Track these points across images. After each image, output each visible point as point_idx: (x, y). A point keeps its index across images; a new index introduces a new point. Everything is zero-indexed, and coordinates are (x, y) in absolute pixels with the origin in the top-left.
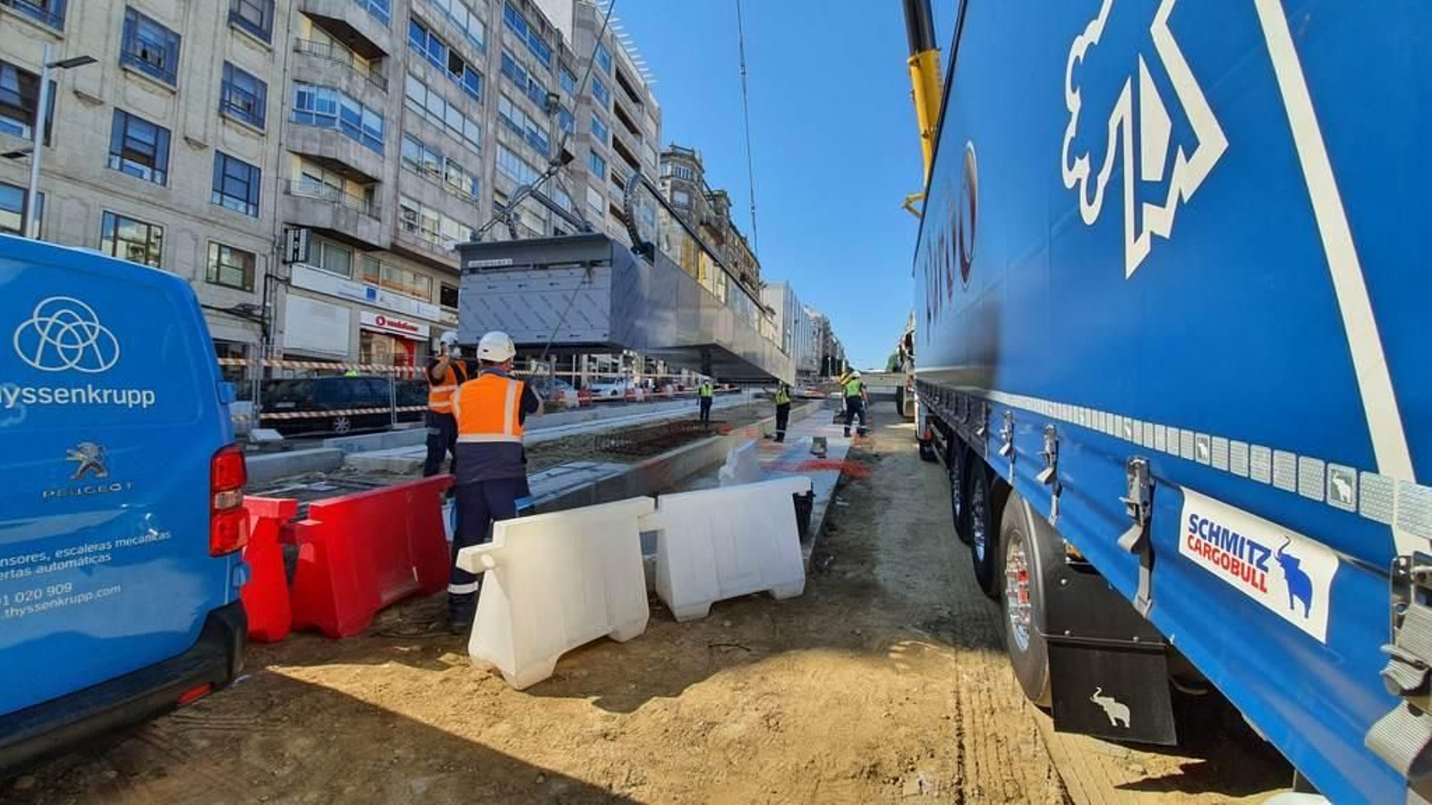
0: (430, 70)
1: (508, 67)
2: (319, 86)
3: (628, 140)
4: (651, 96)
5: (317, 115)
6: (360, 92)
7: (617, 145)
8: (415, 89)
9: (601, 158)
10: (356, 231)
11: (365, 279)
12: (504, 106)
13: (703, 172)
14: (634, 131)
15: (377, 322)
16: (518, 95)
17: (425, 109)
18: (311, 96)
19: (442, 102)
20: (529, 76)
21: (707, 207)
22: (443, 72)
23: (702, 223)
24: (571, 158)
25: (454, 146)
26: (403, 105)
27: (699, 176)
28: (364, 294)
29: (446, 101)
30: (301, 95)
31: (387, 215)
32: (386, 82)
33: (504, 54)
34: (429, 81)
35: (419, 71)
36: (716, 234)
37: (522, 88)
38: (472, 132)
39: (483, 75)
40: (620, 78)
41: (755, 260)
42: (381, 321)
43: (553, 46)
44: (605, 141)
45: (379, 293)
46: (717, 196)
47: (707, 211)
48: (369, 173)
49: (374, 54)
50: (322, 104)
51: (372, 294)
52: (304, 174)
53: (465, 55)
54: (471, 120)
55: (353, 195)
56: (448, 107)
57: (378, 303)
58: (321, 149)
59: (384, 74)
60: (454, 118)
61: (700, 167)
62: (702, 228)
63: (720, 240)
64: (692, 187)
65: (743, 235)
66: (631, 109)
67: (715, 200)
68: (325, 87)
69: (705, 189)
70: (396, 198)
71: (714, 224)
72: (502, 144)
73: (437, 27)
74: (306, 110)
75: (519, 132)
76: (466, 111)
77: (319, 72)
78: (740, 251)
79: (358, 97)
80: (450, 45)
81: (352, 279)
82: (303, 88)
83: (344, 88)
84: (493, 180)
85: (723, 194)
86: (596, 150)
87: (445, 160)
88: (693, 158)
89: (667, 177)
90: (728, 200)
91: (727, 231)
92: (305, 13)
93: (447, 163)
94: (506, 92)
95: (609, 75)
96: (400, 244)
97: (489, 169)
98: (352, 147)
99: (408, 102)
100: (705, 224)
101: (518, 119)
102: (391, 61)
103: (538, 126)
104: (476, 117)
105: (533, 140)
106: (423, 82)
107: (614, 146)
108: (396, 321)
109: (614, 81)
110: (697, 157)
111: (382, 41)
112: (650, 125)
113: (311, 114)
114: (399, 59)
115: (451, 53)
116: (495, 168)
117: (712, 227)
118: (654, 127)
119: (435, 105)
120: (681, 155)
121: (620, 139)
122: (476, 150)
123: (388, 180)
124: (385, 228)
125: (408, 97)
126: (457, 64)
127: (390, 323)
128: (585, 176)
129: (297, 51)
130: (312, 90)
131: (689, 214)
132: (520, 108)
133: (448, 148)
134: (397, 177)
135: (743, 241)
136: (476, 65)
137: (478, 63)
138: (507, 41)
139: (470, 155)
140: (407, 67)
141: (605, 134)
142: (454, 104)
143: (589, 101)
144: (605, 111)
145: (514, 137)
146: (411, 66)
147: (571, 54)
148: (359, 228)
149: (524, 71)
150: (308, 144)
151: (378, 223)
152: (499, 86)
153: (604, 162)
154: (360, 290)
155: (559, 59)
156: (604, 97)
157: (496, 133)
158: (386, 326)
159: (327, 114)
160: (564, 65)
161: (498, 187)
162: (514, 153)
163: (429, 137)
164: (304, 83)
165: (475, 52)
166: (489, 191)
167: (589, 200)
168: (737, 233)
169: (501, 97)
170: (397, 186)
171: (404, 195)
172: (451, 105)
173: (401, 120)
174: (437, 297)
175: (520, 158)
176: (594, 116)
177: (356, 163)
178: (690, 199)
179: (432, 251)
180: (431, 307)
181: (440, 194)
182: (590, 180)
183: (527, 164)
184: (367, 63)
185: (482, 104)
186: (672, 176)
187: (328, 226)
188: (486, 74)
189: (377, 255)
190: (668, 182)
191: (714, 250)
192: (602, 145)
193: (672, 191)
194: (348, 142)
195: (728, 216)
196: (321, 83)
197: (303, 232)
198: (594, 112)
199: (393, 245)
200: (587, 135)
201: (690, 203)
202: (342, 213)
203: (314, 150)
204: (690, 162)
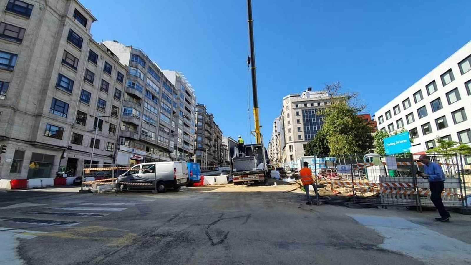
0: (149, 100)
1: (163, 96)
3: (188, 106)
4: (194, 94)
5: (128, 113)
6: (136, 108)
7: (186, 108)
8: (146, 105)
10: (133, 137)
11: (132, 147)
12: (162, 104)
14: (189, 103)
16: (165, 101)
17: (147, 108)
18: (127, 109)
20: (167, 96)
22: (151, 99)
23: (206, 123)
24: (175, 113)
25: (152, 115)
26: (144, 108)
27: (205, 111)
28: (132, 150)
29: (151, 106)
30: (125, 109)
31: (139, 133)
32: (141, 104)
33: (163, 93)
34: (148, 102)
36: (210, 126)
37: (166, 99)
38: (156, 111)
39: (158, 99)
40: (187, 92)
41: (221, 131)
42: (134, 156)
43: (172, 89)
44: (183, 108)
45: (135, 150)
47: (207, 120)
48: (137, 124)
49: (138, 98)
50: (129, 111)
51: (133, 150)
52: (124, 126)
53: (155, 95)
54: (156, 109)
55: (131, 129)
57: (134, 152)
59: (140, 102)
60: (152, 109)
61: (205, 109)
64: (203, 114)
66: (189, 98)
67: (209, 116)
68: (130, 107)
69: (207, 114)
70: (141, 129)
71: (209, 123)
72: (161, 113)
73: (150, 91)
74: (126, 112)
75: (165, 109)
76: (155, 107)
77: (129, 105)
78: (217, 129)
80: (152, 94)
81: (130, 147)
82: (125, 108)
83: (134, 108)
84: (159, 121)
85: (212, 115)
87: (150, 119)
88: (203, 107)
90: (213, 116)
91: (213, 124)
92: (127, 93)
94: (163, 101)
96: (141, 139)
97: (159, 119)
99: (145, 108)
100: (207, 123)
101: (165, 107)
102: (142, 101)
103: (169, 107)
104: (157, 108)
105: (168, 111)
107: (185, 108)
108: (137, 156)
109: (185, 93)
110: (204, 106)
111: (140, 96)
112: (193, 101)
114: (143, 99)
116: (160, 119)
117: (209, 124)
119: (149, 107)
120: (200, 106)
121: (186, 106)
122: (156, 115)
123: (140, 125)
124: (139, 135)
126: (153, 97)
127: (136, 157)
128: (178, 116)
129: (124, 100)
131: (203, 121)
132: (165, 104)
133: (151, 116)
134: (142, 124)
135: (217, 126)
137: (158, 97)
138: (163, 90)
139: (155, 117)
140: (145, 100)
141: (183, 106)
142: (153, 106)
143: (179, 99)
144: (183, 100)
145: (164, 111)
147: (176, 89)
151: (137, 135)
152: (161, 100)
153: (182, 113)
154: (131, 149)
155: (174, 91)
156: (183, 97)
157: (160, 110)
159: (130, 113)
161: (160, 123)
162: (164, 114)
163: (148, 114)
165: (157, 94)
166: (158, 124)
167: (179, 122)
168: (215, 124)
170: (141, 126)
171: (143, 128)
173: (143, 112)
174: (145, 149)
175: (165, 115)
176: (180, 102)
177: (135, 122)
179: (147, 140)
180: (143, 152)
181: (149, 126)
182: (179, 118)
183: (166, 116)
184: (136, 100)
185: (158, 105)
186: (198, 111)
189: (135, 141)
190: (197, 113)
191: (209, 130)
192: (182, 109)
193: (198, 115)
194: (134, 118)
195: (213, 120)
197: (124, 138)
199: (140, 139)
200: (179, 107)
201: (203, 118)
203: (127, 120)
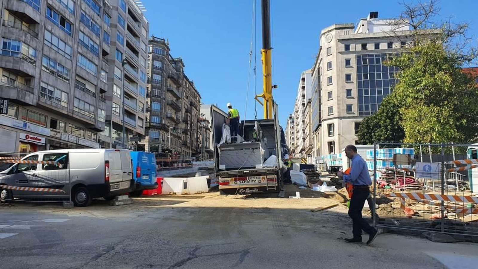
0: (54, 26)
1: (83, 20)
2: (13, 40)
3: (133, 41)
4: (144, 17)
5: (12, 52)
6: (29, 41)
7: (129, 45)
8: (48, 35)
9: (120, 52)
10: (25, 99)
11: (22, 119)
12: (81, 36)
13: (170, 50)
14: (135, 35)
15: (26, 137)
16: (87, 30)
17: (51, 43)
18: (10, 43)
20: (91, 20)
21: (171, 68)
22: (58, 26)
23: (169, 78)
24: (108, 54)
25: (61, 57)
26: (44, 44)
27: (167, 52)
28: (22, 125)
29: (59, 39)
30: (5, 44)
31: (36, 91)
32: (37, 34)
33: (82, 13)
34: (53, 31)
35: (50, 28)
36: (176, 82)
37: (88, 26)
38: (68, 50)
39: (73, 24)
40: (130, 13)
41: (198, 93)
42: (27, 137)
43: (102, 5)
44: (123, 44)
45: (28, 124)
46: (176, 61)
47: (171, 70)
48: (30, 74)
49: (31, 22)
50: (14, 47)
51: (25, 125)
52: (3, 75)
53: (67, 17)
54: (69, 45)
55: (19, 83)
56: (60, 41)
57: (28, 129)
58: (13, 66)
59: (36, 31)
60: (62, 45)
61: (168, 48)
62: (169, 79)
63: (179, 85)
64: (164, 58)
65: (191, 80)
66: (134, 26)
67: (175, 63)
68: (15, 40)
69: (170, 58)
70: (40, 83)
71: (176, 77)
72: (79, 53)
73: (57, 8)
74: (7, 50)
75: (86, 46)
76: (66, 41)
77: (13, 34)
78: (190, 90)
79: (28, 43)
80: (60, 14)
81: (17, 119)
82: (5, 40)
83: (23, 41)
84: (76, 70)
85: (180, 61)
86: (119, 49)
87: (58, 64)
88: (164, 44)
89: (150, 53)
90: (183, 64)
91: (183, 80)
92: (7, 10)
93: (59, 65)
94: (82, 30)
95: (125, 12)
96: (40, 103)
97: (74, 65)
98: (25, 64)
99: (46, 42)
100: (171, 77)
101: (86, 41)
102: (40, 26)
103: (94, 42)
104: (70, 43)
105: (92, 50)
106: (50, 32)
107: (127, 46)
108: (33, 136)
109: (128, 15)
110: (166, 42)
111: (37, 18)
112: (144, 32)
113: (9, 51)
114: (43, 25)
115: (61, 17)
116: (77, 65)
117: (175, 79)
118: (145, 32)
119: (55, 41)
120: (157, 42)
121: (129, 41)
122: (69, 57)
123: (37, 76)
124: (35, 97)
125: (45, 39)
126: (63, 21)
127: (31, 138)
128: (114, 61)
129: (3, 25)
130: (11, 41)
131: (162, 72)
132: (87, 36)
133: (59, 58)
134: (40, 74)
135: (191, 83)
136: (71, 21)
137: (72, 20)
138: (83, 8)
139: (68, 60)
140: (45, 27)
141: (123, 40)
142: (62, 40)
143: (116, 26)
144: (123, 30)
145: (85, 49)
146: (47, 27)
147: (109, 7)
148: (26, 98)
149: (89, 18)
150: (7, 64)
151: (32, 95)
152: (79, 28)
153: (122, 54)
154: (20, 123)
155: (104, 10)
156: (122, 23)
157: (78, 48)
158: (29, 139)
159: (16, 51)
160: (106, 12)
161: (77, 73)
162: (84, 56)
163: (52, 55)
164: (7, 38)
165: (71, 15)
166: (74, 75)
167: (115, 73)
168: (188, 80)
169: (80, 32)
170: (40, 78)
171: (43, 82)
172: (61, 40)
173: (43, 50)
174: (49, 124)
175: (86, 58)
176: (117, 32)
177: (26, 70)
178: (163, 64)
179: (51, 105)
180: (47, 129)
181: (56, 79)
182: (116, 64)
183: (89, 60)
184: (27, 25)
185: (73, 37)
186: (153, 52)
187: (15, 98)
188: (75, 24)
189: (28, 108)
190: (151, 55)
191: (175, 91)
192: (121, 46)
193: (153, 60)
194: (24, 62)
195: (183, 72)
196: (13, 39)
197: (6, 102)
198: (118, 31)
199: (37, 104)
200: (115, 42)
201: (163, 67)
202: (20, 92)
203: (10, 66)
204: (163, 46)
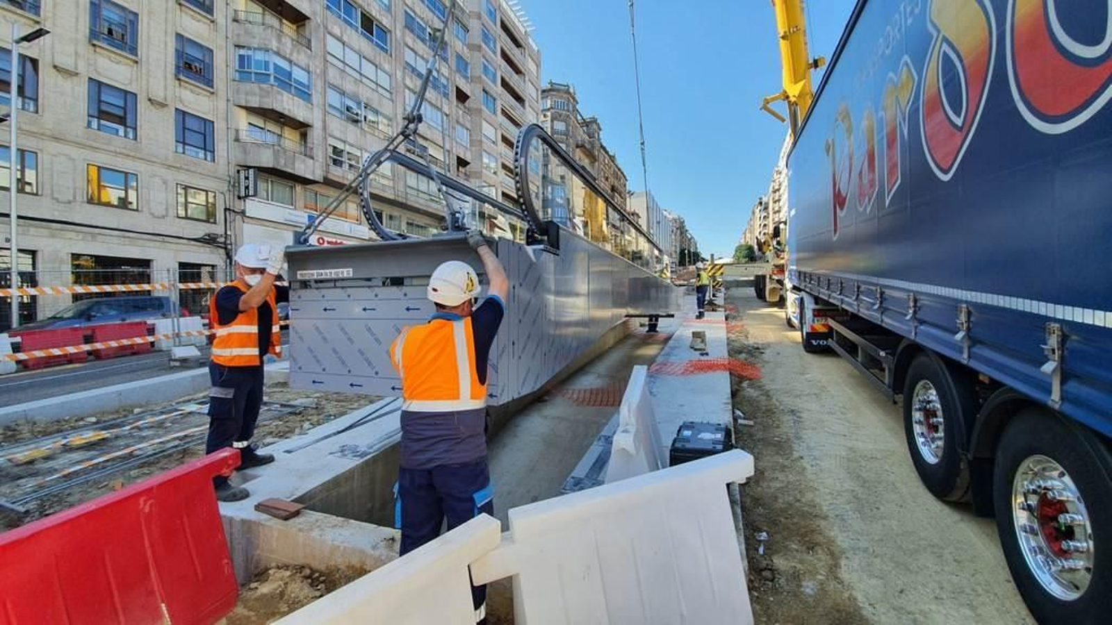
0: (346, 29)
1: (410, 26)
2: (255, 49)
3: (514, 80)
4: (530, 41)
5: (256, 73)
6: (288, 51)
7: (505, 84)
8: (334, 46)
9: (491, 96)
10: (294, 169)
11: (306, 207)
12: (409, 57)
13: (577, 103)
14: (518, 71)
15: (319, 242)
16: (420, 47)
17: (344, 62)
18: (249, 57)
19: (357, 56)
20: (429, 30)
21: (582, 133)
22: (357, 31)
23: (577, 147)
24: (467, 97)
25: (369, 93)
26: (326, 60)
27: (574, 107)
28: (306, 220)
29: (362, 56)
30: (241, 57)
31: (319, 153)
32: (310, 41)
33: (406, 12)
34: (345, 38)
35: (337, 31)
36: (589, 154)
37: (423, 40)
38: (384, 80)
39: (390, 31)
40: (505, 28)
41: (622, 173)
42: (321, 241)
44: (494, 82)
46: (589, 122)
47: (581, 135)
48: (301, 118)
50: (258, 62)
51: (312, 220)
52: (250, 124)
53: (374, 15)
55: (290, 138)
56: (363, 59)
58: (261, 102)
59: (307, 35)
60: (368, 69)
61: (574, 98)
62: (578, 150)
63: (593, 158)
64: (568, 116)
65: (611, 154)
66: (514, 53)
67: (587, 126)
68: (260, 49)
69: (579, 118)
70: (325, 139)
71: (588, 146)
72: (409, 89)
74: (246, 70)
76: (378, 62)
77: (254, 37)
78: (610, 168)
79: (288, 56)
80: (360, 6)
81: (295, 209)
82: (242, 52)
83: (275, 49)
85: (594, 121)
86: (487, 89)
87: (363, 105)
88: (568, 92)
89: (549, 110)
90: (598, 125)
91: (599, 152)
93: (365, 107)
94: (410, 44)
95: (495, 25)
96: (330, 177)
97: (400, 110)
98: (285, 98)
99: (329, 58)
101: (421, 67)
102: (312, 23)
104: (387, 67)
105: (435, 84)
106: (339, 39)
107: (502, 85)
108: (334, 240)
109: (499, 31)
110: (571, 90)
111: (303, 6)
112: (531, 66)
113: (251, 73)
114: (319, 21)
115: (362, 13)
117: (586, 149)
118: (535, 67)
119: (352, 59)
120: (558, 91)
121: (507, 79)
122: (387, 95)
123: (317, 125)
124: (317, 164)
125: (329, 53)
126: (368, 24)
127: (329, 243)
128: (480, 112)
129: (235, 20)
130: (250, 53)
131: (567, 139)
132: (422, 58)
133: (365, 94)
134: (324, 122)
135: (612, 158)
136: (384, 23)
137: (386, 21)
138: (409, 2)
139: (384, 99)
140: (326, 28)
141: (495, 75)
142: (368, 57)
143: (479, 48)
144: (492, 55)
146: (329, 28)
147: (462, 9)
148: (297, 165)
149: (424, 25)
150: (249, 98)
151: (311, 161)
152: (404, 40)
153: (495, 99)
154: (302, 217)
155: (453, 13)
156: (492, 46)
157: (404, 79)
159: (264, 72)
160: (458, 19)
163: (349, 87)
164: (243, 47)
165: (383, 12)
167: (483, 132)
168: (607, 152)
169: (406, 49)
170: (325, 128)
171: (331, 136)
172: (364, 57)
173: (325, 72)
176: (483, 60)
177: (289, 110)
178: (567, 125)
181: (361, 134)
182: (483, 115)
184: (294, 27)
185: (391, 56)
186: (552, 108)
187: (271, 166)
188: (393, 30)
190: (549, 114)
192: (492, 85)
193: (552, 121)
194: (282, 95)
195: (599, 139)
196: (256, 46)
197: (251, 171)
198: (484, 57)
199: (325, 178)
200: (480, 77)
201: (567, 129)
202: (281, 155)
203: (255, 102)
204: (565, 96)
